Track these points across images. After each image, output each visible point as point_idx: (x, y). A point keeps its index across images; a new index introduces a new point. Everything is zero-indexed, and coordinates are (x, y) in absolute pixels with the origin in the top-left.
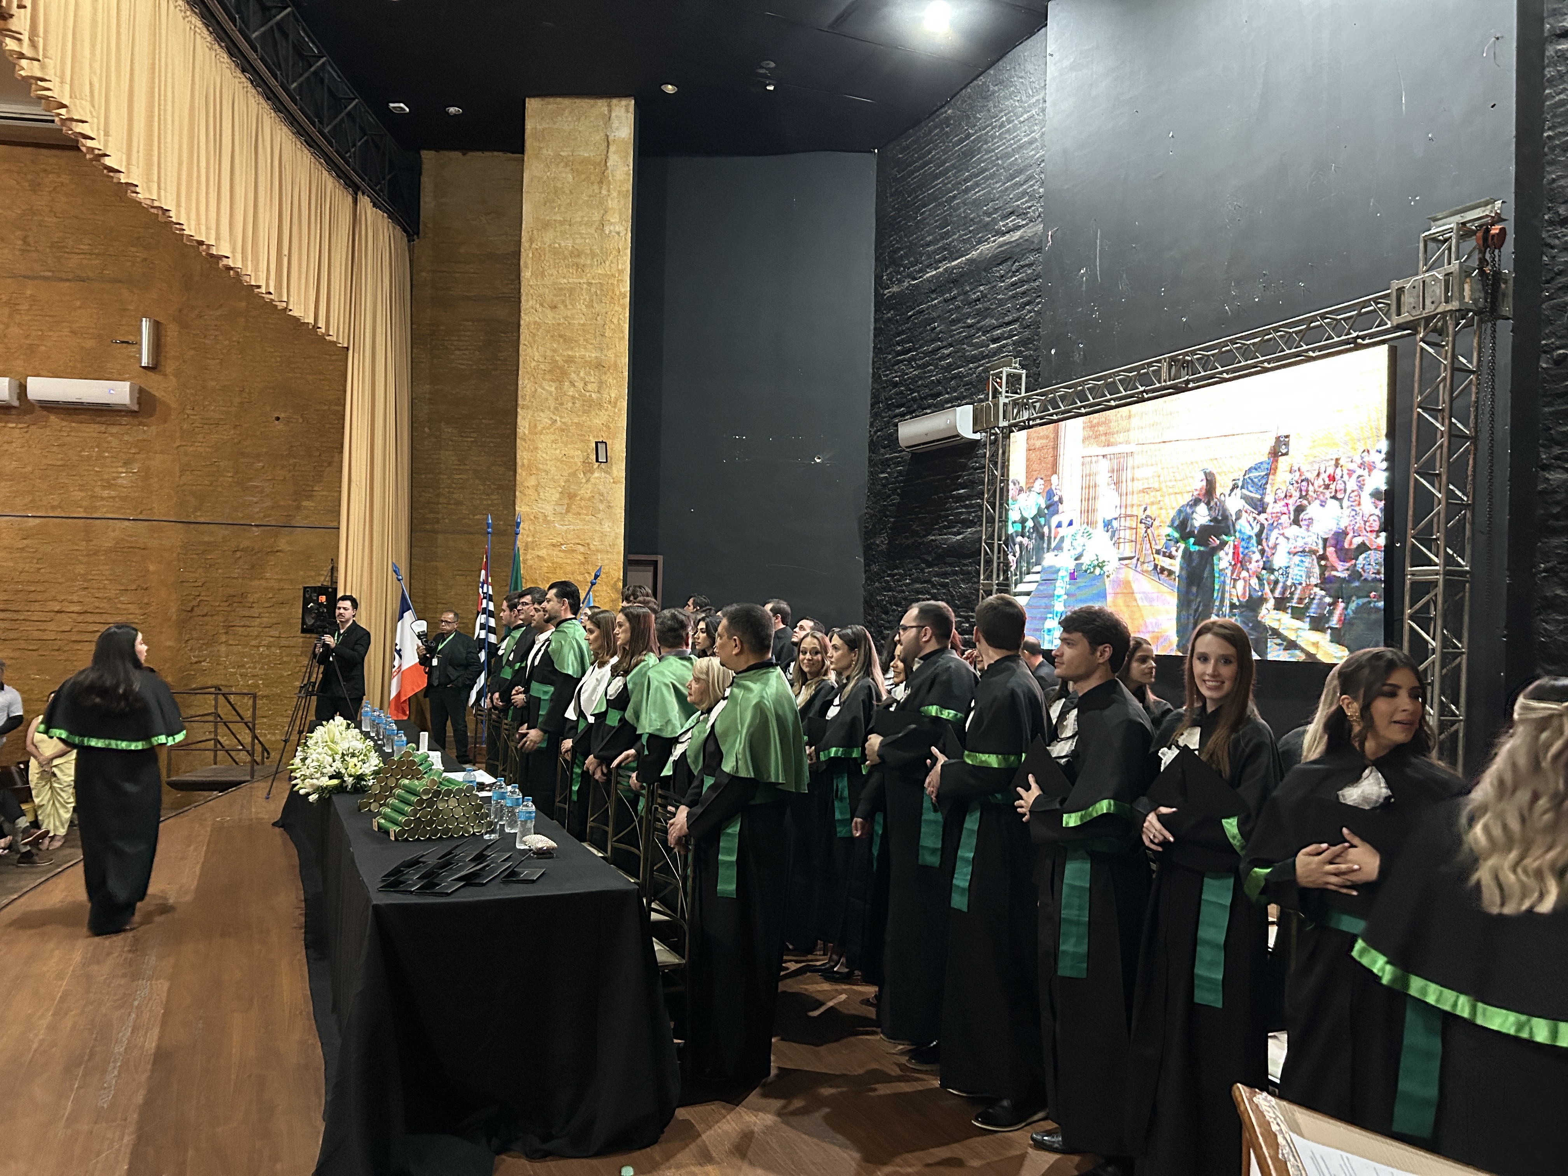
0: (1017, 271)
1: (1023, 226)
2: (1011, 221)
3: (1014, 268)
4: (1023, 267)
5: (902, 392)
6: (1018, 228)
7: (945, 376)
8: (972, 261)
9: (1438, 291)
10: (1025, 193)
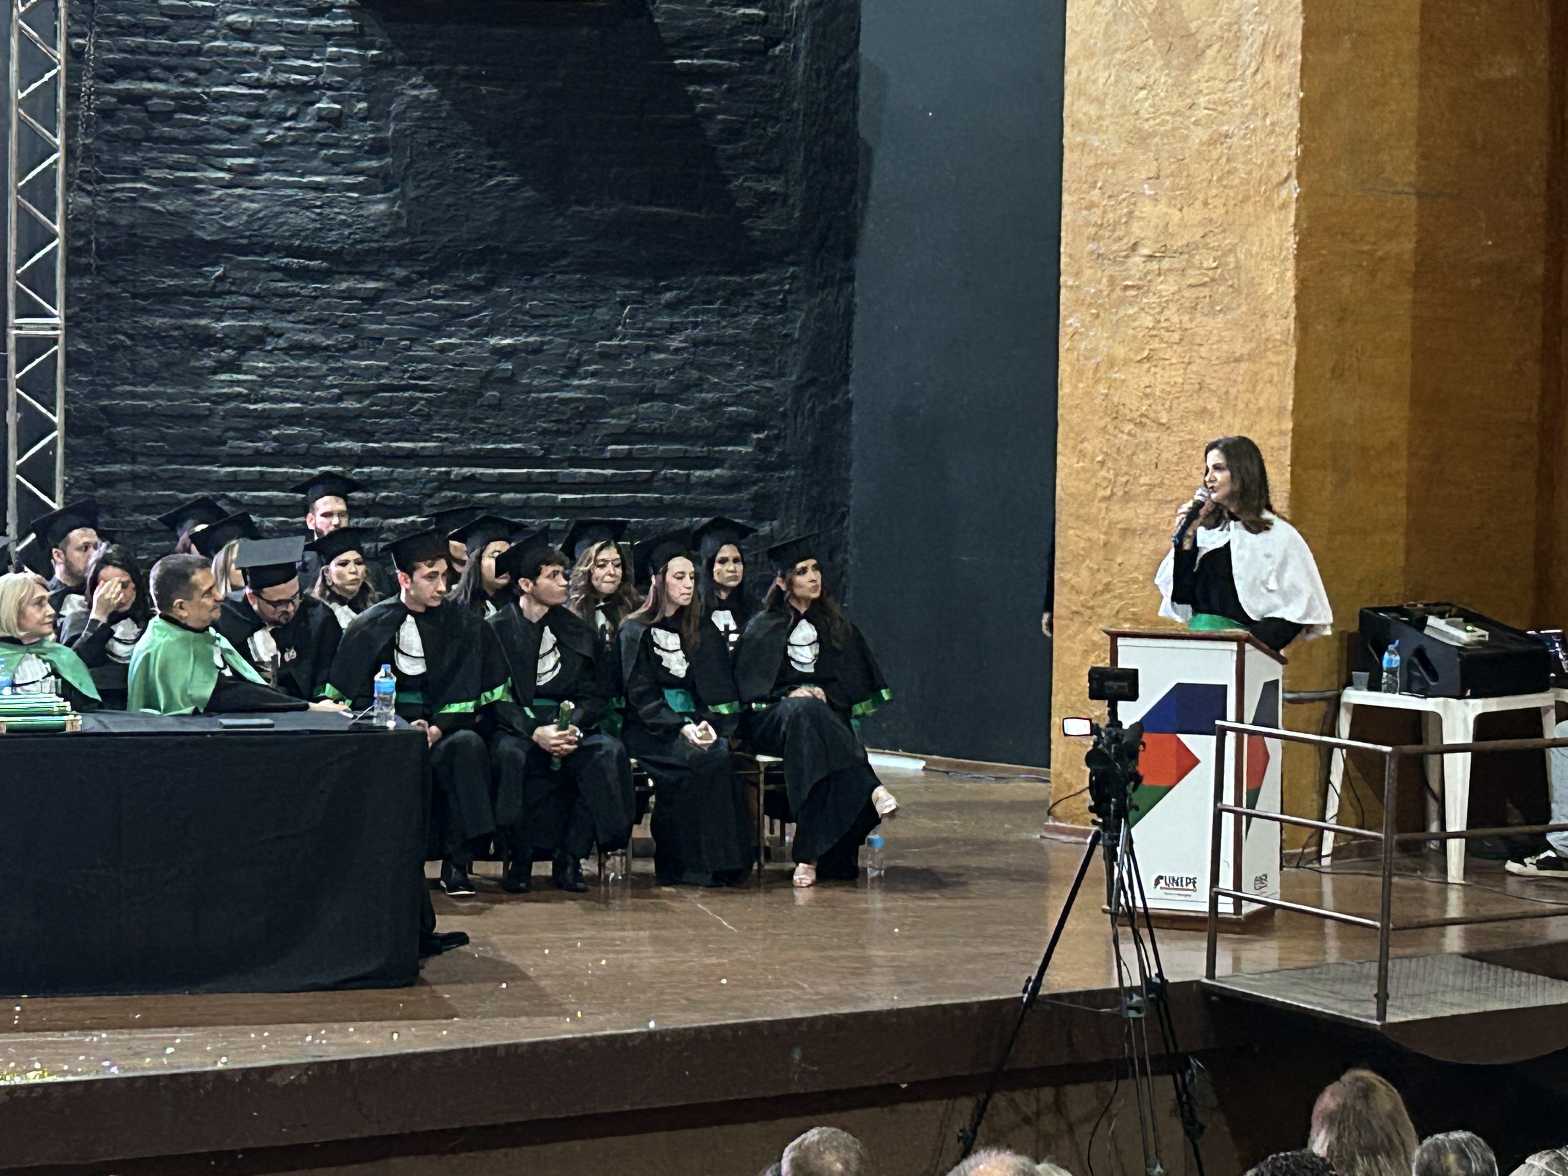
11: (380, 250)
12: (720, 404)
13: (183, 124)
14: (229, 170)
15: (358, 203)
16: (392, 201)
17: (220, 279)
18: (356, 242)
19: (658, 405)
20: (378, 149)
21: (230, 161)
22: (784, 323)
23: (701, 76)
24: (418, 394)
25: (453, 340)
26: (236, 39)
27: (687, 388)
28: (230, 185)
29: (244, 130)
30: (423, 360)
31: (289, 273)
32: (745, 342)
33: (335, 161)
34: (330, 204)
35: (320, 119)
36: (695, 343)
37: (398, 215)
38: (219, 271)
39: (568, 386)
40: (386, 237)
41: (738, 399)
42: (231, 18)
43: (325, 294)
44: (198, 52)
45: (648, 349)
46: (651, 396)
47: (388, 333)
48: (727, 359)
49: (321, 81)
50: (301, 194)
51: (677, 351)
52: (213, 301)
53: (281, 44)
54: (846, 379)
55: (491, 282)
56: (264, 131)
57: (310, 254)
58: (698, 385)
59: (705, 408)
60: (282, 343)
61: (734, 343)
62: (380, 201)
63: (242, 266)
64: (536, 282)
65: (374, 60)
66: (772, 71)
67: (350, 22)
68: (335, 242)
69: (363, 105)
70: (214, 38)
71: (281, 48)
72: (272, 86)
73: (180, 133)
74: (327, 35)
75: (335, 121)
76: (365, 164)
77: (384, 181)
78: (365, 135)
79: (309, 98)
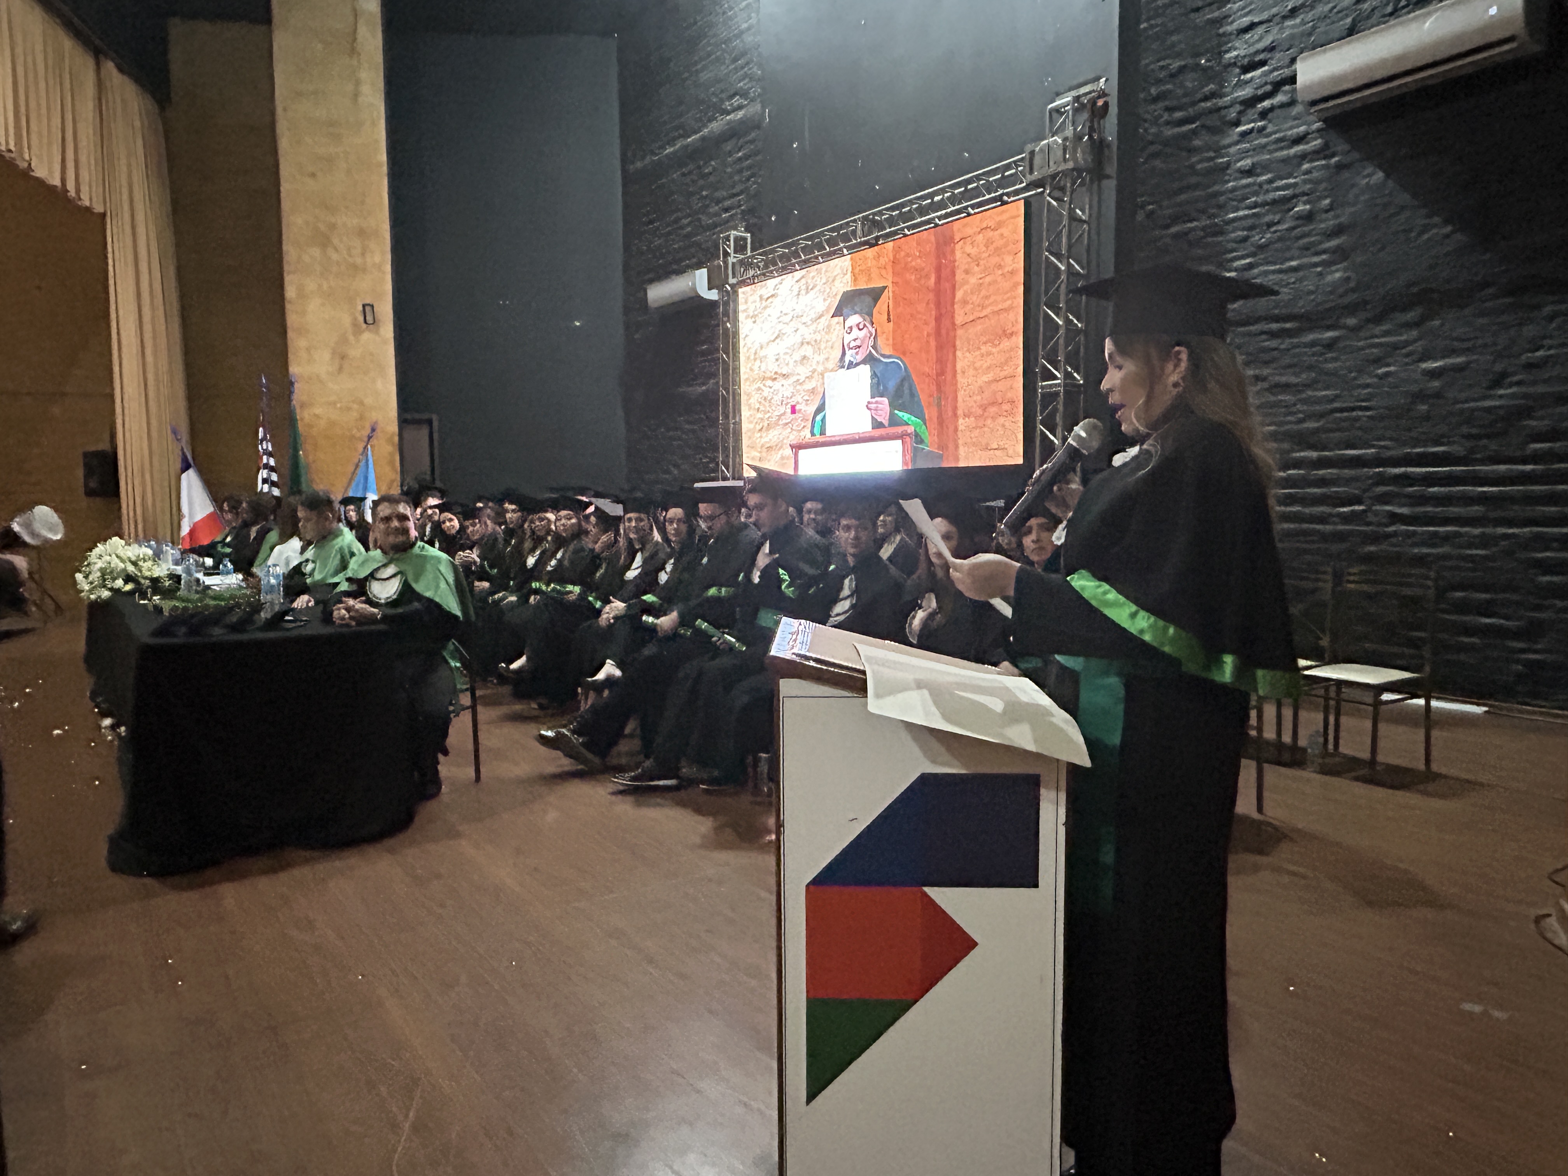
0: (742, 146)
1: (746, 106)
2: (736, 101)
3: (739, 144)
4: (746, 143)
5: (649, 260)
6: (740, 107)
7: (685, 244)
8: (703, 139)
9: (1060, 153)
10: (746, 76)
11: (1337, 307)
13: (1208, 246)
15: (1320, 274)
16: (1345, 270)
18: (1318, 304)
20: (1338, 231)
24: (1360, 413)
25: (1392, 369)
26: (1241, 178)
29: (1245, 239)
30: (1368, 386)
31: (1273, 335)
33: (1306, 248)
34: (1301, 280)
35: (1297, 219)
37: (1348, 279)
39: (1491, 396)
40: (1341, 296)
42: (1239, 164)
43: (1297, 346)
44: (1218, 194)
47: (1341, 369)
49: (1298, 191)
53: (1270, 172)
55: (1425, 318)
56: (1257, 238)
57: (1287, 319)
62: (1337, 271)
64: (1465, 312)
65: (1336, 165)
67: (1319, 141)
68: (1303, 307)
69: (1327, 201)
70: (1229, 181)
71: (1269, 176)
72: (1264, 204)
73: (1208, 252)
74: (1303, 157)
75: (1309, 217)
76: (1328, 245)
77: (1341, 255)
78: (1328, 222)
79: (1290, 205)
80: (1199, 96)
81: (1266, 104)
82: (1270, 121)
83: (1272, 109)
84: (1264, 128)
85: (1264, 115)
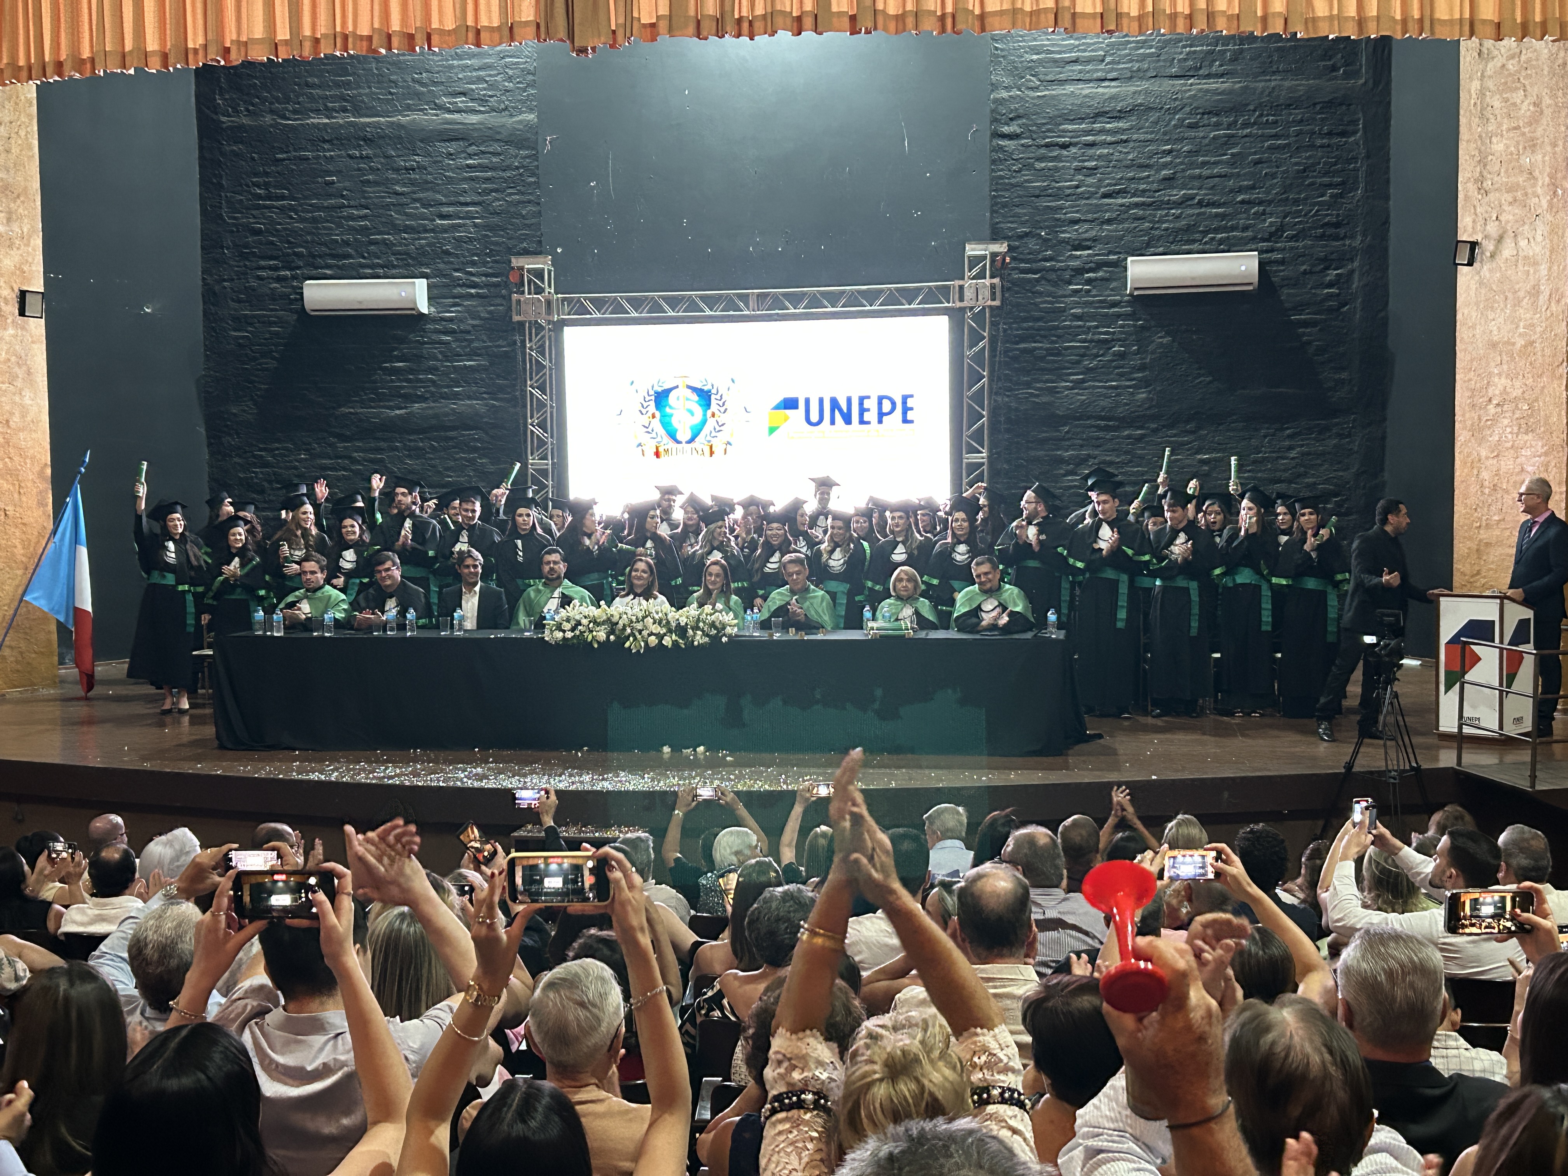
0: (475, 155)
1: (484, 112)
2: (460, 102)
3: (470, 151)
5: (272, 243)
6: (472, 111)
7: (356, 240)
8: (398, 126)
9: (987, 293)
10: (480, 80)
11: (1144, 416)
12: (1315, 484)
13: (1049, 362)
14: (1071, 382)
15: (1132, 393)
16: (1149, 392)
17: (1067, 432)
18: (1132, 412)
19: (1284, 485)
20: (1142, 368)
21: (1072, 377)
22: (1349, 443)
23: (1305, 324)
26: (1075, 321)
27: (1299, 476)
28: (1072, 388)
29: (1078, 362)
31: (1100, 428)
32: (1329, 453)
33: (1121, 375)
34: (1119, 395)
35: (1115, 355)
36: (1303, 454)
37: (1152, 399)
38: (1067, 429)
40: (1147, 409)
41: (1327, 481)
42: (1073, 311)
43: (1118, 437)
44: (1057, 328)
45: (1278, 458)
46: (1280, 481)
47: (1148, 454)
48: (1319, 462)
49: (1115, 337)
50: (1104, 391)
51: (1293, 458)
52: (1063, 443)
53: (1095, 321)
54: (1382, 470)
55: (1199, 428)
56: (1088, 362)
57: (1109, 419)
58: (1305, 475)
59: (1308, 486)
60: (1096, 461)
61: (1323, 454)
62: (1143, 393)
63: (1077, 426)
64: (1221, 428)
65: (1141, 326)
66: (1343, 320)
67: (1129, 308)
68: (1121, 413)
69: (1135, 348)
70: (1065, 321)
71: (1096, 323)
72: (1091, 341)
73: (1049, 366)
74: (1119, 316)
75: (1122, 356)
76: (1136, 375)
77: (1145, 383)
78: (1136, 362)
79: (1110, 345)
80: (1040, 257)
81: (1091, 275)
82: (1094, 287)
83: (1096, 279)
84: (1089, 291)
85: (1089, 281)
